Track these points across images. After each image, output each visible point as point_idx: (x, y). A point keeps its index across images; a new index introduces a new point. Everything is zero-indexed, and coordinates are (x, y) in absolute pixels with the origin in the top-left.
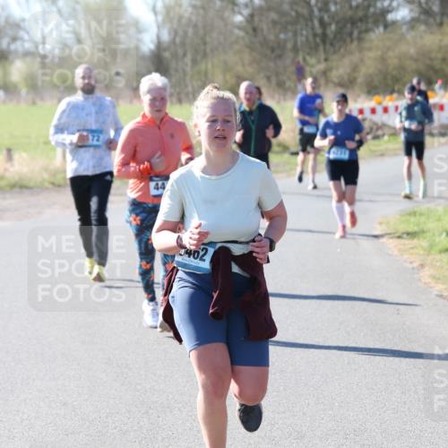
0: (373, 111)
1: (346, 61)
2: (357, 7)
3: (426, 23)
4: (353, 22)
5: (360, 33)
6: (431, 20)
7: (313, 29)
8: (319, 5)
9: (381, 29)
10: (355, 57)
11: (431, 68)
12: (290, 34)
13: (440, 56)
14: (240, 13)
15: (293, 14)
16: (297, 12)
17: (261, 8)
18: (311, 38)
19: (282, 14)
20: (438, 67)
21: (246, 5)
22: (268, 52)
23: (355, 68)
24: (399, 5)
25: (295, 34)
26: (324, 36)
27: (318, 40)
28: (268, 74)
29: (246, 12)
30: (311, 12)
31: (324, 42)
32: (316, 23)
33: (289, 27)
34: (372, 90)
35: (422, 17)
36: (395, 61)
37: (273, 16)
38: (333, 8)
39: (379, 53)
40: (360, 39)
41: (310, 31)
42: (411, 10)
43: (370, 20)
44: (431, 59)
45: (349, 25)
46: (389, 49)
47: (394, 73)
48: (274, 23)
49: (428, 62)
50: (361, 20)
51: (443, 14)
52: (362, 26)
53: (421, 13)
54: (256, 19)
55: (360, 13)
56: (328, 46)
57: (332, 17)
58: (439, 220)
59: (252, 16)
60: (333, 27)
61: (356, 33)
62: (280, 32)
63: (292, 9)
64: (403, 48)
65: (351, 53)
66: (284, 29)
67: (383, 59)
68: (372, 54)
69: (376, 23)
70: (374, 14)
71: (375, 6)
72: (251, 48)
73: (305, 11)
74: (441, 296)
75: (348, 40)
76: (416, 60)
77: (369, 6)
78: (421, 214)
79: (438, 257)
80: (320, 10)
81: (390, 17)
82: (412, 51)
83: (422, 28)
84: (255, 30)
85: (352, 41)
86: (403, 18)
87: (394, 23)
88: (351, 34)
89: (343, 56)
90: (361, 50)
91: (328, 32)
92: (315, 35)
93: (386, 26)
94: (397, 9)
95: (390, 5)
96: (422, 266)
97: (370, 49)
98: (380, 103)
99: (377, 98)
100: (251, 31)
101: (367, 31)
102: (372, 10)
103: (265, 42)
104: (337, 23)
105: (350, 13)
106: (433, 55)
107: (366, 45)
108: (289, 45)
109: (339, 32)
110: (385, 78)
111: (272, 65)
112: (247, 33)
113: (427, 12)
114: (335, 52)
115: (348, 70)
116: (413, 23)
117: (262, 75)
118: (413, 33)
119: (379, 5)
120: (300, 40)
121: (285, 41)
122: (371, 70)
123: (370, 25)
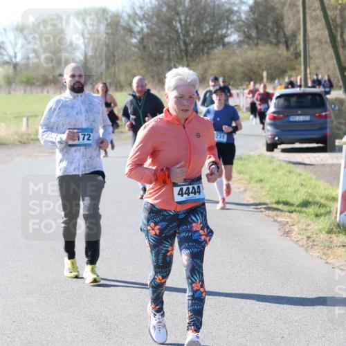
1: (200, 67)
2: (206, 33)
3: (248, 44)
4: (204, 43)
5: (208, 49)
6: (251, 42)
7: (180, 47)
8: (183, 32)
9: (221, 47)
10: (206, 64)
11: (252, 70)
12: (166, 50)
13: (257, 63)
14: (136, 38)
15: (168, 38)
16: (170, 36)
17: (148, 34)
18: (178, 52)
19: (161, 38)
20: (255, 70)
21: (139, 33)
22: (153, 61)
23: (206, 71)
24: (231, 33)
25: (169, 50)
26: (186, 51)
27: (183, 54)
28: (152, 74)
29: (138, 37)
30: (179, 36)
31: (186, 55)
32: (182, 43)
33: (165, 46)
35: (246, 40)
36: (230, 66)
37: (156, 39)
38: (192, 34)
39: (220, 62)
40: (208, 53)
41: (178, 48)
42: (239, 36)
43: (214, 42)
44: (251, 65)
45: (201, 45)
46: (226, 59)
47: (230, 73)
48: (156, 43)
49: (249, 67)
50: (209, 42)
51: (258, 38)
52: (210, 46)
53: (245, 37)
54: (145, 41)
55: (208, 37)
56: (189, 58)
57: (191, 40)
58: (256, 162)
59: (142, 39)
60: (192, 46)
61: (206, 50)
62: (160, 49)
63: (167, 35)
64: (235, 58)
65: (203, 61)
66: (162, 47)
67: (222, 65)
68: (216, 62)
69: (218, 43)
70: (217, 38)
71: (217, 33)
72: (142, 58)
73: (174, 36)
75: (201, 54)
76: (242, 66)
77: (213, 33)
78: (245, 159)
79: (255, 185)
80: (184, 36)
81: (227, 40)
82: (240, 60)
83: (246, 46)
84: (144, 48)
85: (203, 54)
86: (234, 41)
87: (229, 43)
88: (203, 50)
89: (199, 64)
90: (209, 60)
91: (189, 48)
92: (181, 51)
93: (224, 45)
94: (230, 35)
95: (226, 32)
96: (245, 190)
97: (214, 59)
100: (141, 48)
101: (213, 48)
102: (215, 35)
103: (150, 55)
104: (194, 44)
105: (202, 37)
106: (252, 63)
107: (212, 56)
108: (165, 57)
109: (196, 47)
111: (155, 69)
112: (139, 49)
113: (248, 37)
114: (193, 61)
116: (240, 43)
117: (149, 75)
118: (240, 50)
119: (220, 32)
120: (172, 53)
121: (163, 54)
123: (215, 45)
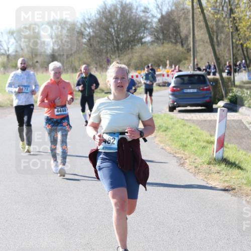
0: (137, 76)
1: (127, 57)
2: (131, 36)
3: (157, 43)
4: (129, 42)
5: (132, 46)
6: (159, 41)
7: (113, 44)
8: (116, 35)
9: (140, 45)
10: (130, 55)
11: (159, 60)
12: (105, 47)
13: (163, 55)
14: (86, 39)
15: (106, 39)
16: (107, 38)
17: (93, 36)
19: (101, 39)
20: (162, 60)
21: (88, 35)
22: (96, 53)
23: (130, 60)
24: (147, 36)
25: (107, 47)
26: (118, 47)
27: (116, 49)
28: (96, 62)
29: (87, 38)
30: (113, 38)
31: (118, 50)
32: (115, 42)
33: (104, 44)
34: (137, 68)
35: (156, 40)
36: (146, 57)
37: (98, 39)
38: (121, 36)
39: (139, 54)
40: (132, 49)
42: (151, 38)
43: (136, 41)
44: (160, 57)
45: (127, 43)
46: (143, 52)
47: (146, 61)
48: (99, 42)
49: (158, 57)
50: (132, 41)
51: (163, 39)
52: (133, 44)
53: (155, 39)
54: (92, 41)
55: (132, 39)
56: (119, 52)
57: (121, 40)
59: (90, 39)
60: (121, 44)
61: (130, 46)
62: (101, 46)
63: (105, 37)
64: (148, 52)
65: (128, 54)
66: (102, 44)
67: (141, 56)
68: (137, 55)
69: (138, 42)
70: (137, 39)
71: (137, 36)
72: (90, 52)
73: (110, 37)
74: (162, 148)
75: (127, 49)
76: (154, 57)
77: (135, 36)
79: (162, 133)
80: (116, 37)
81: (143, 40)
82: (152, 53)
83: (156, 44)
84: (91, 45)
85: (129, 49)
86: (148, 41)
87: (145, 42)
88: (128, 47)
89: (125, 55)
90: (132, 53)
91: (120, 46)
92: (114, 47)
93: (142, 44)
95: (143, 36)
97: (136, 53)
98: (140, 73)
99: (139, 71)
100: (89, 45)
101: (135, 45)
102: (136, 37)
103: (95, 50)
104: (123, 42)
105: (128, 39)
106: (160, 55)
107: (134, 51)
108: (104, 51)
109: (124, 45)
110: (142, 64)
111: (97, 58)
112: (88, 46)
113: (158, 39)
114: (122, 54)
115: (127, 61)
116: (152, 43)
117: (94, 62)
118: (153, 47)
119: (139, 35)
120: (109, 48)
121: (103, 49)
122: (136, 61)
123: (136, 43)
